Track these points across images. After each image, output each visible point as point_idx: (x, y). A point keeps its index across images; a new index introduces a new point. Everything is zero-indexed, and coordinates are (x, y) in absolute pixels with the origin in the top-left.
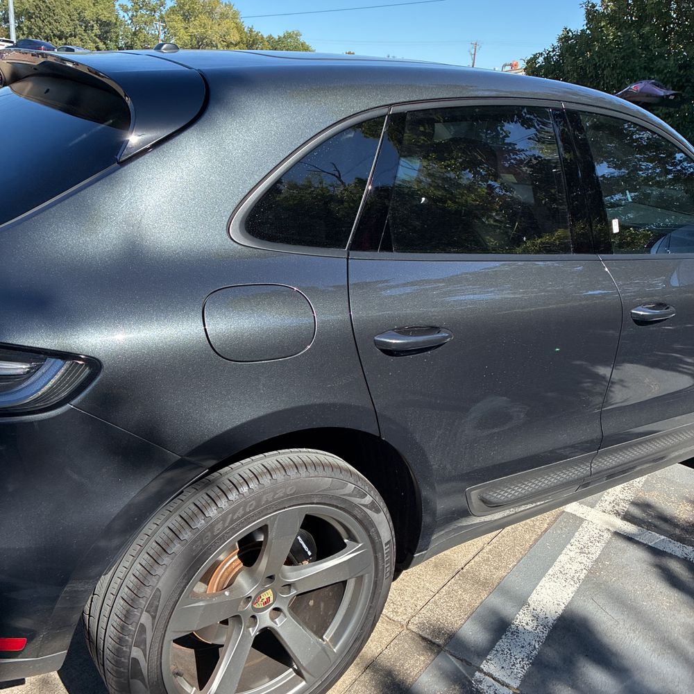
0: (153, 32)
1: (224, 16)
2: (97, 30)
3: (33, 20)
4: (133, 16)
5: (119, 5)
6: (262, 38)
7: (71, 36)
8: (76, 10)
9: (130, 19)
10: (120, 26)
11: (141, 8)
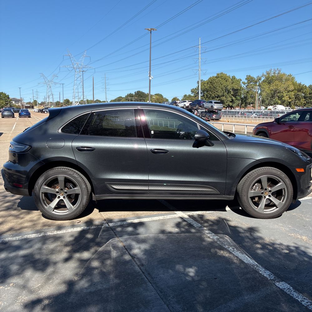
0: (256, 90)
1: (287, 80)
2: (232, 93)
3: (208, 92)
4: (247, 85)
5: (242, 82)
6: (306, 86)
7: (222, 96)
8: (224, 86)
9: (246, 87)
10: (242, 90)
11: (251, 82)
